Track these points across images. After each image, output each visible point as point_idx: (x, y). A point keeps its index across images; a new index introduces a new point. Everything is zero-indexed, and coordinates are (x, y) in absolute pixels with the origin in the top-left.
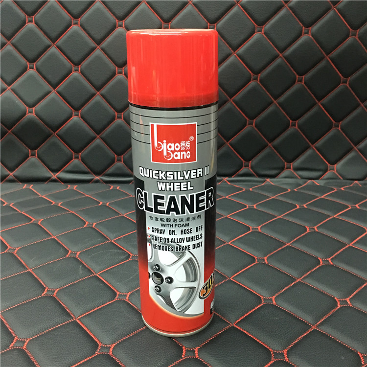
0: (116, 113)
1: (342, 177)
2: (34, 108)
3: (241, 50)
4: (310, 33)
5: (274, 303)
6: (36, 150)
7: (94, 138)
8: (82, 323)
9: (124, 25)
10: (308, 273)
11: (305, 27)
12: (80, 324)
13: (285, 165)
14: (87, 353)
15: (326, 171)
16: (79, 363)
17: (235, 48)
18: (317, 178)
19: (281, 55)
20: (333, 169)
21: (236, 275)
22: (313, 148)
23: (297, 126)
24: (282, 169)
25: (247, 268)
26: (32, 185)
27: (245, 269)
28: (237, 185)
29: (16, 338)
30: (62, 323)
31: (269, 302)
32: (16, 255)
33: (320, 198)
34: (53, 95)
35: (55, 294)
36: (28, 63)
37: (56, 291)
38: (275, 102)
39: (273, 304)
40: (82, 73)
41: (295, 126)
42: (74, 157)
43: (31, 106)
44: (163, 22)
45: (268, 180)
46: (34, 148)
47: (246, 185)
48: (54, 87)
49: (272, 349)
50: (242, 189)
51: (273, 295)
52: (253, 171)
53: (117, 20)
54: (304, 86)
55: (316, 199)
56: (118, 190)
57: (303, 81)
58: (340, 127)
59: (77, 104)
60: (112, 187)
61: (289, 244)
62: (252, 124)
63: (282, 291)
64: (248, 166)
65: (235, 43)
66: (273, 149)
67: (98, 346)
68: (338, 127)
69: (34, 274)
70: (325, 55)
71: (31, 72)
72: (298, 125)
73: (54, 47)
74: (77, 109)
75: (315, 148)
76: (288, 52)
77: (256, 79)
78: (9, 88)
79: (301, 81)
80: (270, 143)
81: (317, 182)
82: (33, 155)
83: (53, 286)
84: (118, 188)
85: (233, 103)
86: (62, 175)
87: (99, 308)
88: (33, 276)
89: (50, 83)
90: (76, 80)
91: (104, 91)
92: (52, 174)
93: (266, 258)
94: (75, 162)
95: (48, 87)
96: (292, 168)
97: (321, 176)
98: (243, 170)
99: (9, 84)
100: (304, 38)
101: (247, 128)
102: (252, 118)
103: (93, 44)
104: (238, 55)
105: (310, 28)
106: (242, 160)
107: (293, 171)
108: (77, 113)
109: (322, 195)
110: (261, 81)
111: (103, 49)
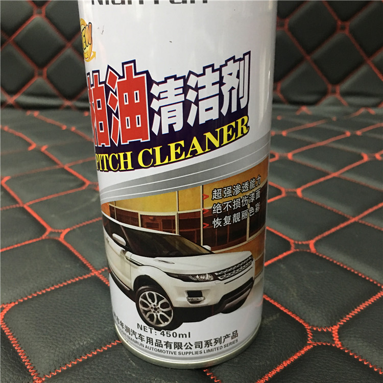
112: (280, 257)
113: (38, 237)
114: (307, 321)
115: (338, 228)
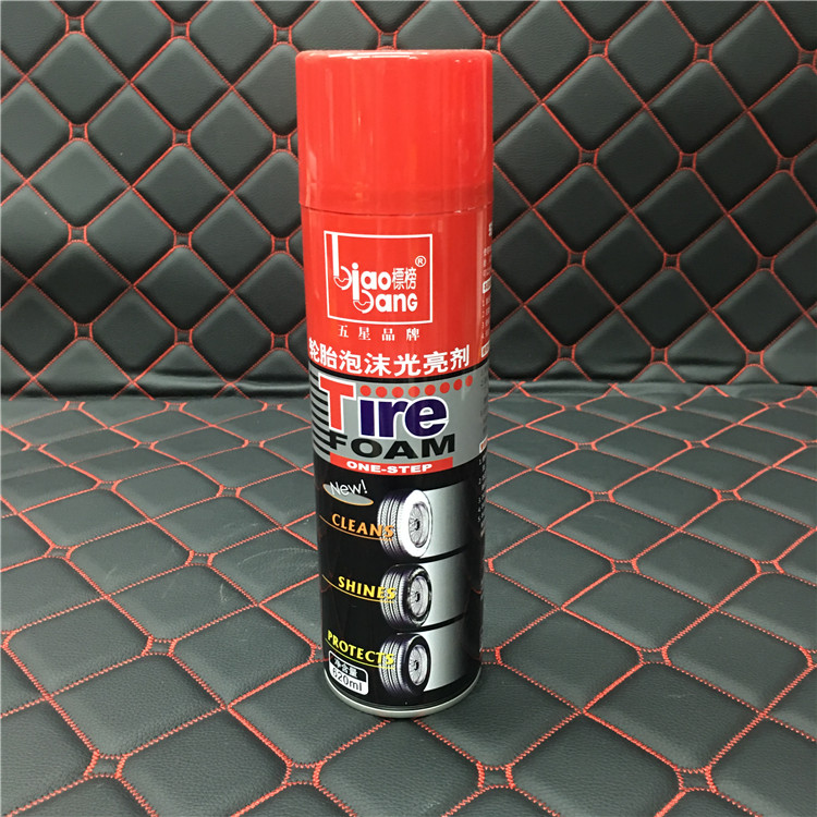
0: (273, 238)
1: (778, 378)
2: (85, 227)
3: (556, 96)
4: (710, 57)
5: (667, 662)
6: (91, 324)
7: (221, 296)
8: (243, 717)
9: (290, 38)
10: (733, 594)
11: (700, 42)
12: (237, 717)
13: (650, 354)
14: (264, 784)
15: (741, 365)
16: (248, 808)
17: (543, 91)
18: (723, 381)
19: (645, 106)
20: (757, 362)
21: (572, 600)
22: (713, 316)
23: (678, 264)
24: (645, 361)
25: (596, 583)
26: (83, 403)
27: (591, 587)
28: (546, 399)
29: (95, 753)
30: (196, 717)
31: (653, 660)
32: (71, 564)
33: (734, 425)
34: (129, 196)
35: (171, 651)
36: (70, 124)
37: (173, 644)
38: (631, 211)
39: (664, 665)
40: (195, 147)
41: (673, 264)
42: (176, 339)
43: (79, 223)
44: (380, 31)
45: (615, 386)
46: (85, 319)
47: (566, 398)
48: (132, 178)
49: (676, 765)
50: (560, 408)
51: (662, 645)
52: (581, 366)
53: (275, 26)
54: (694, 175)
55: (727, 429)
56: (281, 412)
57: (694, 165)
58: (772, 268)
59: (183, 218)
60: (266, 405)
61: (680, 530)
62: (579, 262)
63: (681, 634)
64: (568, 356)
65: (543, 77)
66: (625, 316)
67: (284, 766)
68: (768, 266)
69: (117, 606)
70: (744, 107)
71: (78, 145)
72: (681, 263)
73: (129, 88)
74: (183, 229)
75: (717, 315)
76: (660, 101)
77: (590, 160)
78: (27, 181)
79: (688, 164)
80: (619, 303)
81: (723, 391)
82: (84, 334)
83: (163, 633)
84: (279, 407)
85: (538, 214)
86: (149, 378)
87: (274, 681)
88: (117, 611)
89: (121, 170)
90: (180, 162)
91: (245, 187)
92: (128, 377)
93: (634, 562)
94: (180, 349)
95: (116, 179)
96: (666, 359)
97: (731, 376)
98: (559, 365)
99: (27, 173)
100: (696, 68)
101: (569, 271)
102: (579, 248)
103: (220, 81)
104: (550, 106)
105: (712, 45)
106: (556, 342)
107: (669, 367)
108: (183, 239)
109: (740, 419)
110: (599, 165)
111: (243, 94)
112: (629, 674)
113: (305, 662)
114: (674, 762)
115: (695, 624)
